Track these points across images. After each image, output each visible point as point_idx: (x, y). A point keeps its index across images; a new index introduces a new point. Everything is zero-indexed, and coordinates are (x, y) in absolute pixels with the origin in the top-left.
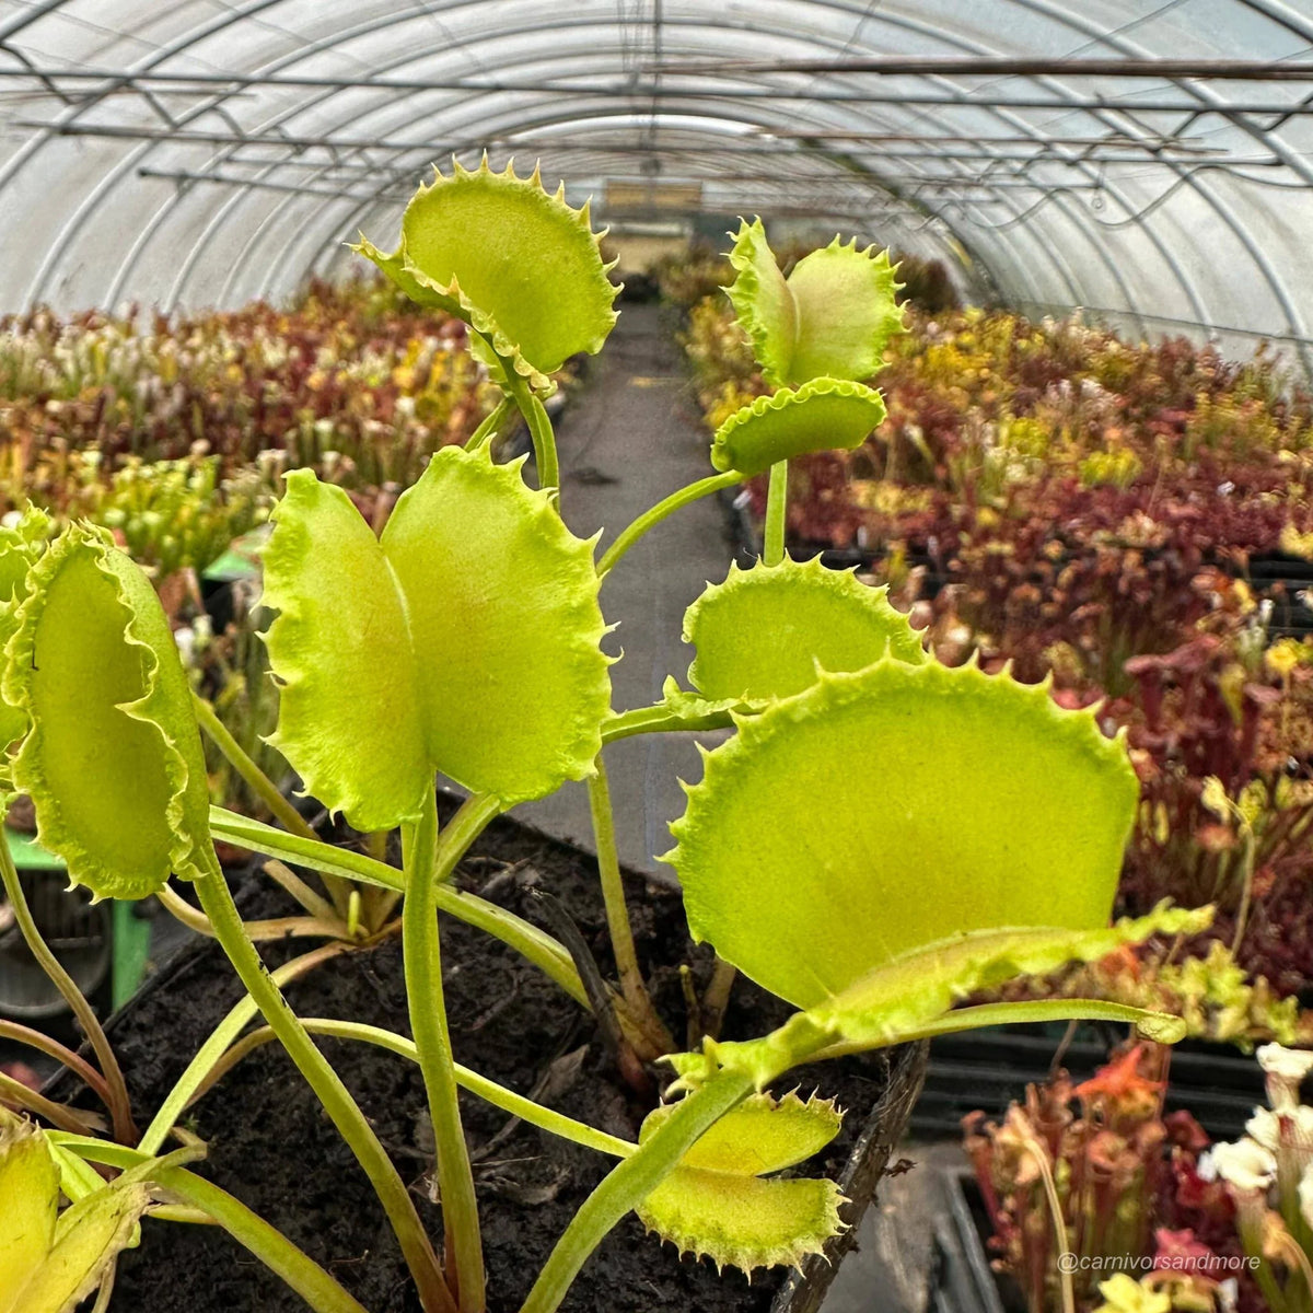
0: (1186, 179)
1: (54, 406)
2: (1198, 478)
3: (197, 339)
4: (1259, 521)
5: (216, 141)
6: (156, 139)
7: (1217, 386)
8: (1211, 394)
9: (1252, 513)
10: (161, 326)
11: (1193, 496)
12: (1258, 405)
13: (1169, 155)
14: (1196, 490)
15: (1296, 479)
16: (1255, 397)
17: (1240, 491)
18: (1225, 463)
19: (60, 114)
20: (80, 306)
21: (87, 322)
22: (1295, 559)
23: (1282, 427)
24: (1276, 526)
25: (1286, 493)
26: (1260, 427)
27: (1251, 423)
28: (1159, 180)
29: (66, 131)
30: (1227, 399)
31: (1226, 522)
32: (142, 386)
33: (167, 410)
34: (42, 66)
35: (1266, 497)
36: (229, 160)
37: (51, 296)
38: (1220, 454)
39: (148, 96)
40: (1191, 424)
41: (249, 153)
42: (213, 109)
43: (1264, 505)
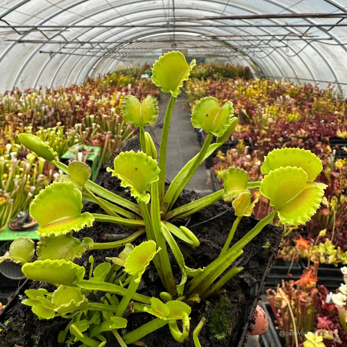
0: (309, 43)
1: (20, 114)
2: (315, 119)
3: (57, 95)
4: (331, 129)
5: (60, 43)
6: (44, 43)
7: (319, 95)
8: (317, 97)
9: (329, 127)
10: (48, 92)
11: (314, 124)
12: (329, 100)
13: (304, 38)
14: (315, 122)
15: (339, 118)
16: (328, 98)
17: (326, 122)
18: (322, 115)
19: (18, 37)
20: (26, 88)
21: (28, 92)
22: (340, 138)
23: (335, 105)
24: (335, 130)
25: (337, 122)
26: (330, 106)
27: (327, 105)
28: (302, 44)
29: (20, 41)
30: (321, 99)
31: (323, 130)
32: (43, 108)
33: (50, 114)
34: (12, 24)
35: (332, 123)
36: (64, 48)
37: (18, 85)
38: (320, 113)
39: (41, 31)
40: (313, 106)
41: (69, 46)
42: (59, 34)
43: (332, 125)
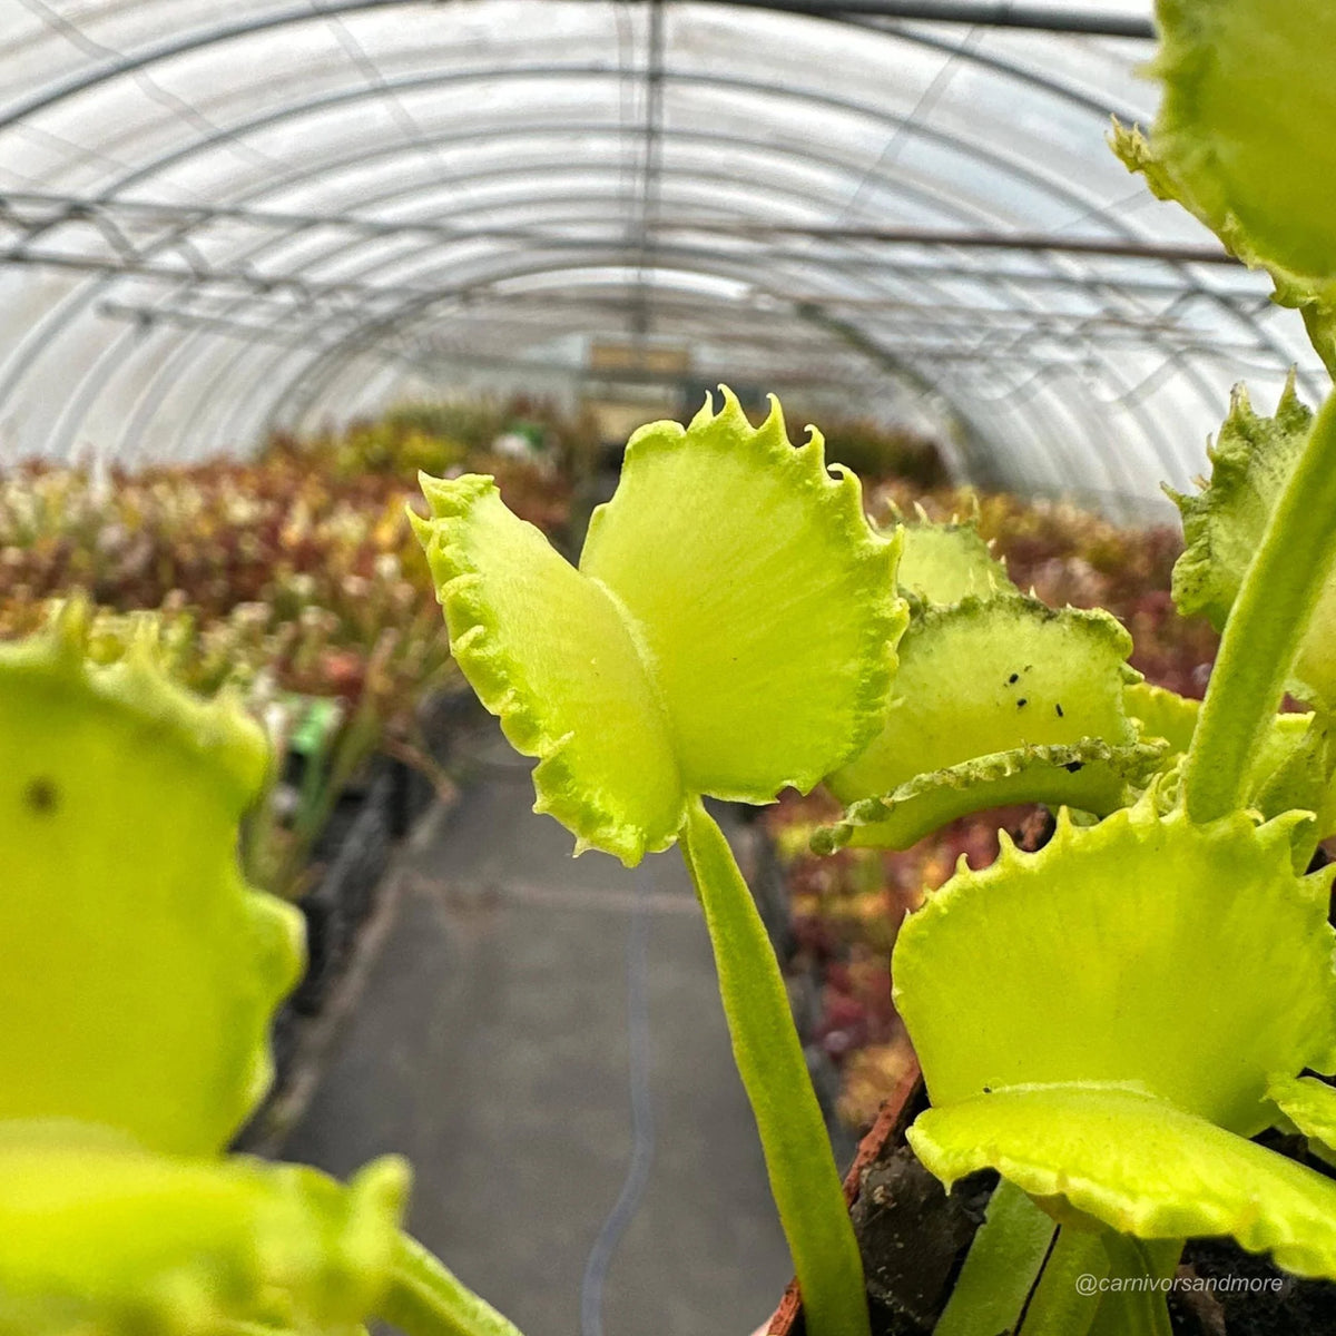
0: (1177, 359)
1: (10, 554)
3: (160, 490)
6: (110, 272)
10: (119, 477)
13: (1167, 336)
19: (7, 239)
20: (25, 450)
21: (36, 468)
28: (1150, 361)
29: (17, 258)
32: (111, 536)
33: (135, 561)
36: (189, 297)
41: (214, 292)
42: (174, 240)
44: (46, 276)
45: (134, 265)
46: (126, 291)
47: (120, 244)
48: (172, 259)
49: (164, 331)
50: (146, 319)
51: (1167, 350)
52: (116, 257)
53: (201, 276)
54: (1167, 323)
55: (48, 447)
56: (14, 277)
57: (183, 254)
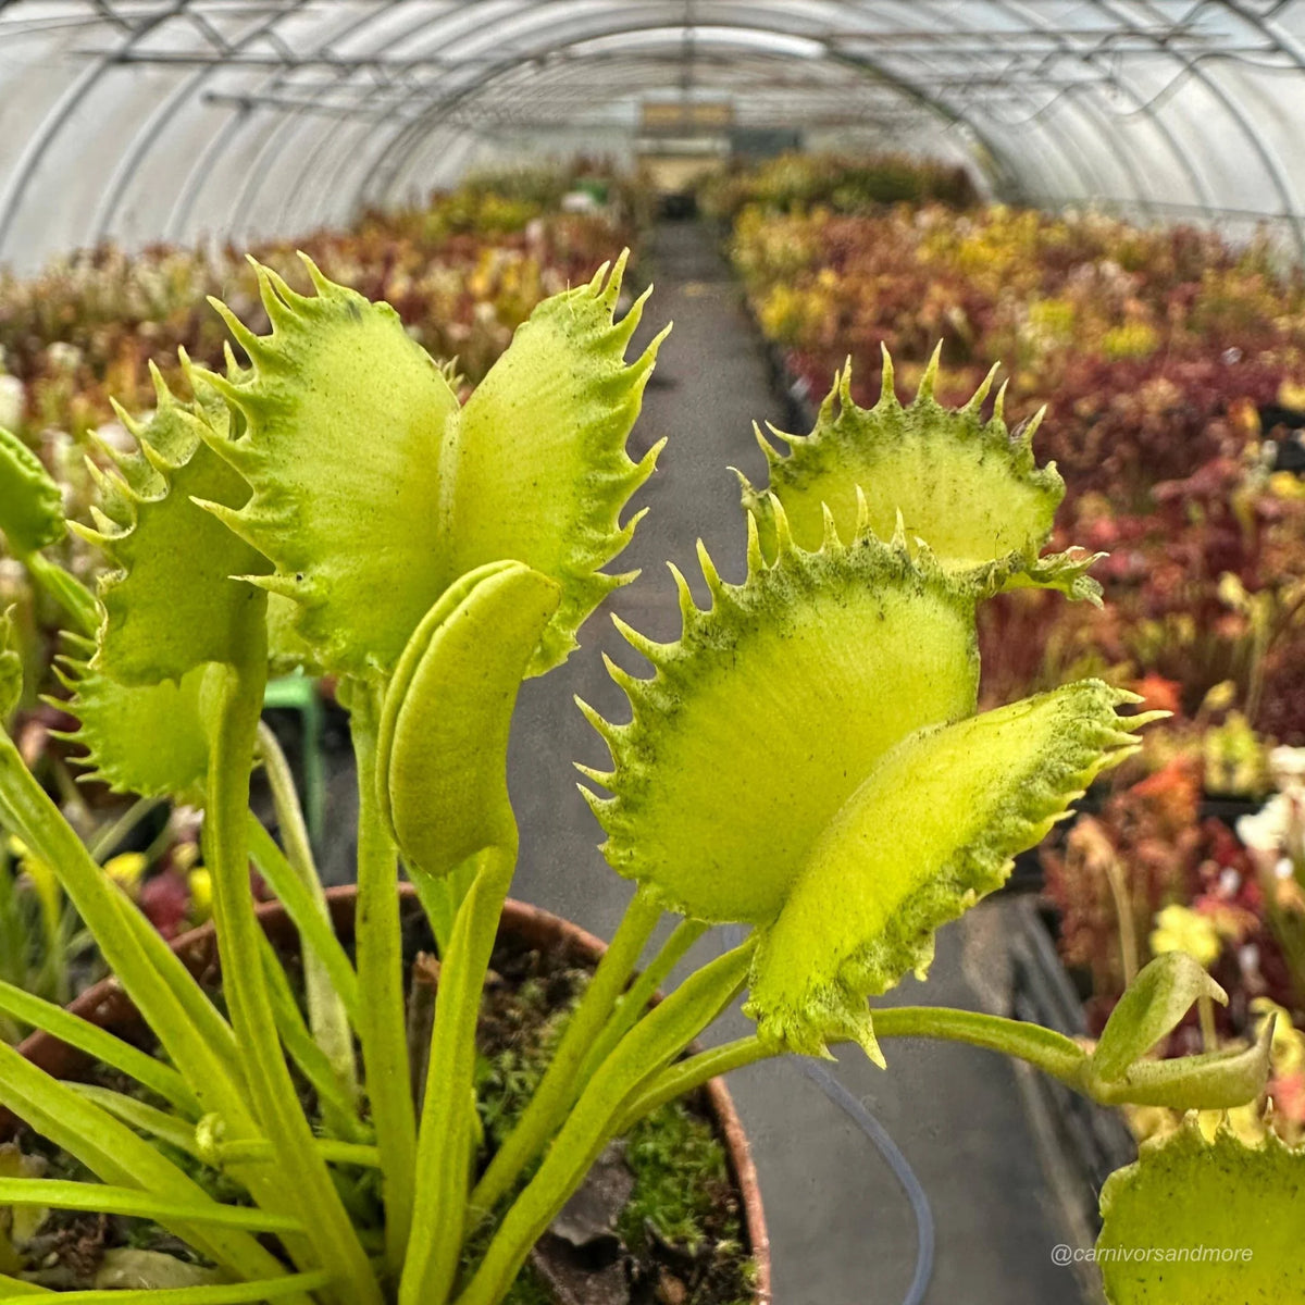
0: (1192, 70)
2: (1204, 346)
6: (210, 65)
7: (1223, 264)
8: (1218, 269)
12: (1257, 277)
13: (1177, 45)
14: (1204, 355)
15: (1290, 342)
16: (1254, 270)
17: (1244, 355)
18: (1229, 331)
20: (145, 236)
23: (1278, 296)
24: (1274, 382)
25: (1282, 353)
26: (1258, 298)
28: (1165, 72)
29: (123, 59)
36: (280, 84)
39: (198, 19)
40: (1199, 296)
41: (305, 77)
42: (264, 33)
44: (151, 73)
45: (228, 57)
46: (225, 81)
47: (215, 38)
48: (262, 49)
49: (264, 115)
50: (246, 105)
51: (1179, 57)
52: (212, 51)
53: (291, 64)
54: (1179, 33)
55: (167, 234)
56: (121, 77)
57: (273, 45)
